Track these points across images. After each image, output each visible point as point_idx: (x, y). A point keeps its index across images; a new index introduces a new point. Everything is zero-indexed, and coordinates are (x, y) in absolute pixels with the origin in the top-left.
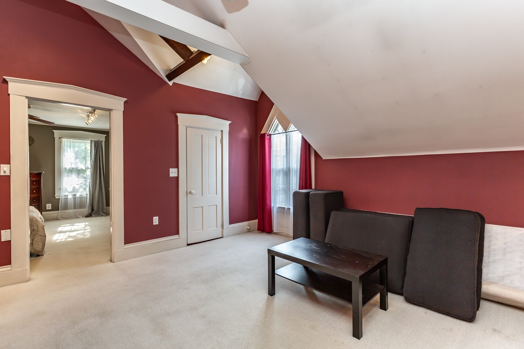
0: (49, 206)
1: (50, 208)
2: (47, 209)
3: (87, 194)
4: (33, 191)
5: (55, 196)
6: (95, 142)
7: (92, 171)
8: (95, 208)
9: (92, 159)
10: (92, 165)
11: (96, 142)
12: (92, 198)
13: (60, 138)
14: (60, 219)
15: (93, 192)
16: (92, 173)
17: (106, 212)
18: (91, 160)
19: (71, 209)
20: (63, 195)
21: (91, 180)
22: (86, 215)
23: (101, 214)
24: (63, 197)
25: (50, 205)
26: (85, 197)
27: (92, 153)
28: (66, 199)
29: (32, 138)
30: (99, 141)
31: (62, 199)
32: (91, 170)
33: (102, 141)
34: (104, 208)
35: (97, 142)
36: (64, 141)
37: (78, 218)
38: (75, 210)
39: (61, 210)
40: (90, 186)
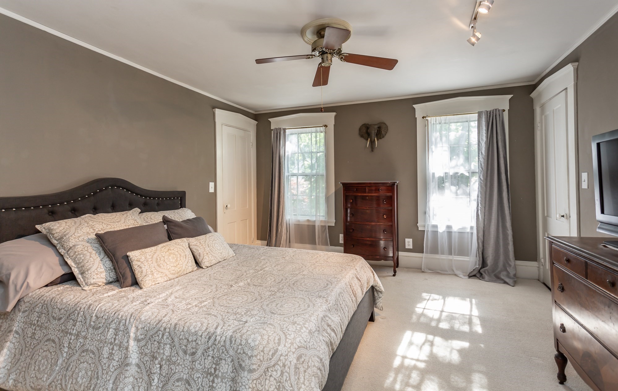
0: (409, 243)
1: (411, 247)
2: (407, 247)
3: (472, 228)
4: (383, 216)
5: (418, 225)
6: (489, 115)
7: (482, 179)
8: (490, 261)
9: (482, 153)
10: (481, 164)
11: (490, 113)
12: (481, 237)
13: (423, 118)
14: (426, 270)
15: (485, 224)
16: (481, 182)
17: (515, 275)
18: (479, 154)
19: (443, 253)
20: (430, 226)
21: (480, 199)
22: (470, 273)
23: (503, 277)
24: (430, 229)
25: (411, 240)
26: (468, 233)
27: (482, 140)
28: (435, 233)
29: (386, 124)
30: (496, 109)
31: (428, 231)
32: (479, 177)
33: (504, 110)
34: (510, 266)
35: (492, 113)
36: (431, 123)
37: (456, 275)
38: (450, 257)
39: (427, 253)
40: (478, 211)
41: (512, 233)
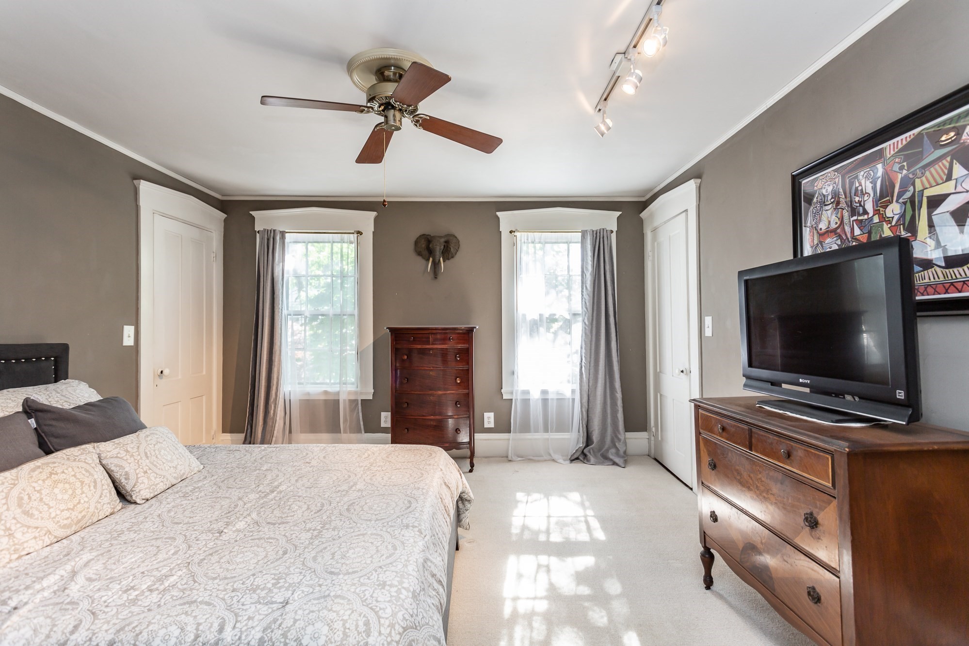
0: (489, 419)
1: (492, 425)
2: (486, 425)
3: (573, 391)
4: (456, 379)
5: (502, 391)
6: (595, 236)
7: (587, 323)
8: (595, 437)
9: (586, 287)
10: (585, 303)
11: (596, 234)
12: (585, 404)
13: (511, 232)
14: (514, 458)
15: (590, 385)
16: (585, 328)
17: (625, 452)
18: (582, 288)
19: (536, 431)
20: (519, 392)
21: (584, 351)
22: (572, 456)
23: (611, 457)
24: (519, 397)
25: (492, 415)
26: (569, 399)
27: (587, 269)
28: (526, 402)
29: (456, 237)
30: (603, 229)
31: (516, 400)
32: (583, 321)
33: (612, 232)
34: (619, 440)
35: (598, 234)
36: (521, 240)
37: (554, 460)
38: (546, 436)
39: (515, 432)
40: (581, 367)
41: (621, 396)
